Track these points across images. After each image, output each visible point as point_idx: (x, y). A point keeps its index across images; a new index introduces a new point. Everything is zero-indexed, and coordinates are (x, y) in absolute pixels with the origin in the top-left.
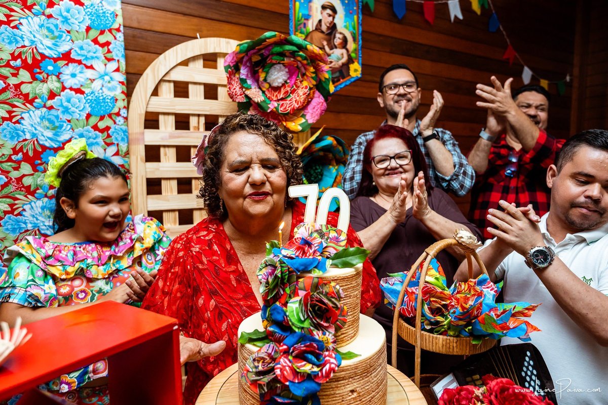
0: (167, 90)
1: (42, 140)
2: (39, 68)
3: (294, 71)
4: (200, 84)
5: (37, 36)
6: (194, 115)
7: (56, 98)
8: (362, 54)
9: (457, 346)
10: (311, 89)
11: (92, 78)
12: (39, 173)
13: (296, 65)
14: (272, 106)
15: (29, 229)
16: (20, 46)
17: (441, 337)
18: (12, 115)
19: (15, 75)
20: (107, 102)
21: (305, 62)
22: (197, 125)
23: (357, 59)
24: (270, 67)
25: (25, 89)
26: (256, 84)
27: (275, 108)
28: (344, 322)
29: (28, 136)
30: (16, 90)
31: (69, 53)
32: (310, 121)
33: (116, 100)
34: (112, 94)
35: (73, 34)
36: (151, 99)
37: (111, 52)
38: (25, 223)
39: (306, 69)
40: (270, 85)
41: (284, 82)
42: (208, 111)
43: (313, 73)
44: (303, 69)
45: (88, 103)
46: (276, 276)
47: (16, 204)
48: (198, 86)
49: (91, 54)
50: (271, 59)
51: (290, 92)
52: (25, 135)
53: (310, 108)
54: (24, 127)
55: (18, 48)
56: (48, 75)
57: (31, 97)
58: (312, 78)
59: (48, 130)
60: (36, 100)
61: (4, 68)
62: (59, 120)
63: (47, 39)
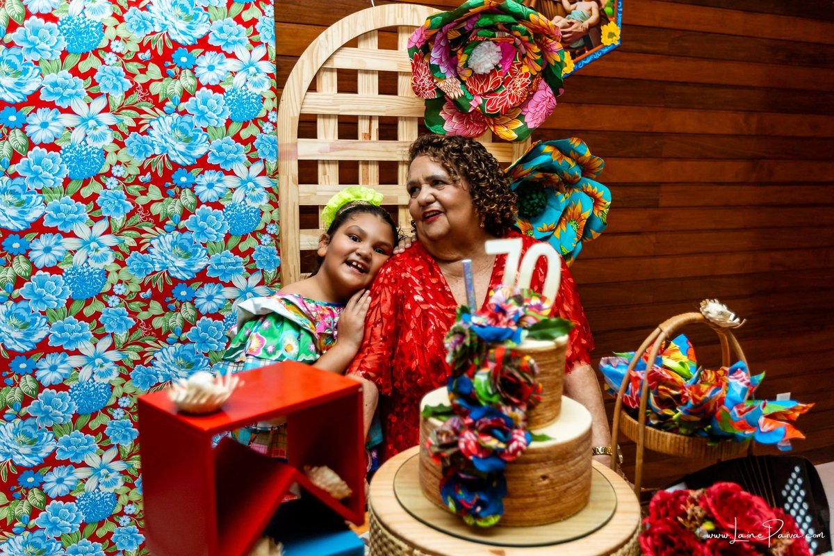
0: (329, 82)
1: (173, 156)
2: (171, 60)
3: (509, 52)
4: (373, 72)
5: (169, 17)
6: (364, 117)
7: (191, 99)
8: (622, 7)
9: (689, 447)
10: (533, 77)
11: (234, 70)
12: (170, 198)
13: (512, 42)
14: (476, 102)
15: (157, 270)
16: (149, 33)
17: (669, 435)
18: (140, 123)
19: (143, 71)
20: (252, 103)
21: (526, 38)
22: (368, 132)
23: (614, 15)
24: (475, 47)
25: (155, 89)
26: (453, 71)
27: (479, 106)
28: (538, 401)
29: (157, 151)
30: (144, 91)
31: (206, 37)
32: (531, 126)
33: (264, 99)
34: (258, 91)
35: (212, 11)
36: (307, 96)
37: (258, 33)
38: (152, 263)
39: (526, 48)
40: (473, 72)
41: (493, 68)
42: (384, 112)
43: (537, 54)
44: (522, 48)
45: (229, 105)
46: (464, 346)
47: (143, 238)
48: (370, 76)
49: (233, 37)
50: (477, 35)
51: (501, 82)
52: (154, 149)
53: (531, 104)
54: (153, 139)
55: (147, 35)
56: (181, 69)
57: (161, 99)
58: (536, 61)
59: (180, 143)
60: (167, 104)
61: (131, 63)
62: (193, 129)
63: (181, 21)
